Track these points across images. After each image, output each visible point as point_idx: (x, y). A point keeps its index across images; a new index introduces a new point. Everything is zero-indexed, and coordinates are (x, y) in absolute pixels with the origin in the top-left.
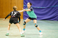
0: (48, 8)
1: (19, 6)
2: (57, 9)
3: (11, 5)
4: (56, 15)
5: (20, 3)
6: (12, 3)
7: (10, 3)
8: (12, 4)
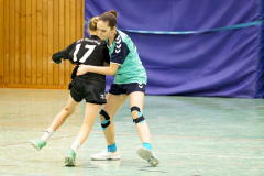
0: (209, 35)
1: (62, 23)
2: (251, 39)
3: (23, 19)
4: (247, 71)
5: (68, 9)
6: (28, 13)
7: (17, 9)
8: (28, 18)
